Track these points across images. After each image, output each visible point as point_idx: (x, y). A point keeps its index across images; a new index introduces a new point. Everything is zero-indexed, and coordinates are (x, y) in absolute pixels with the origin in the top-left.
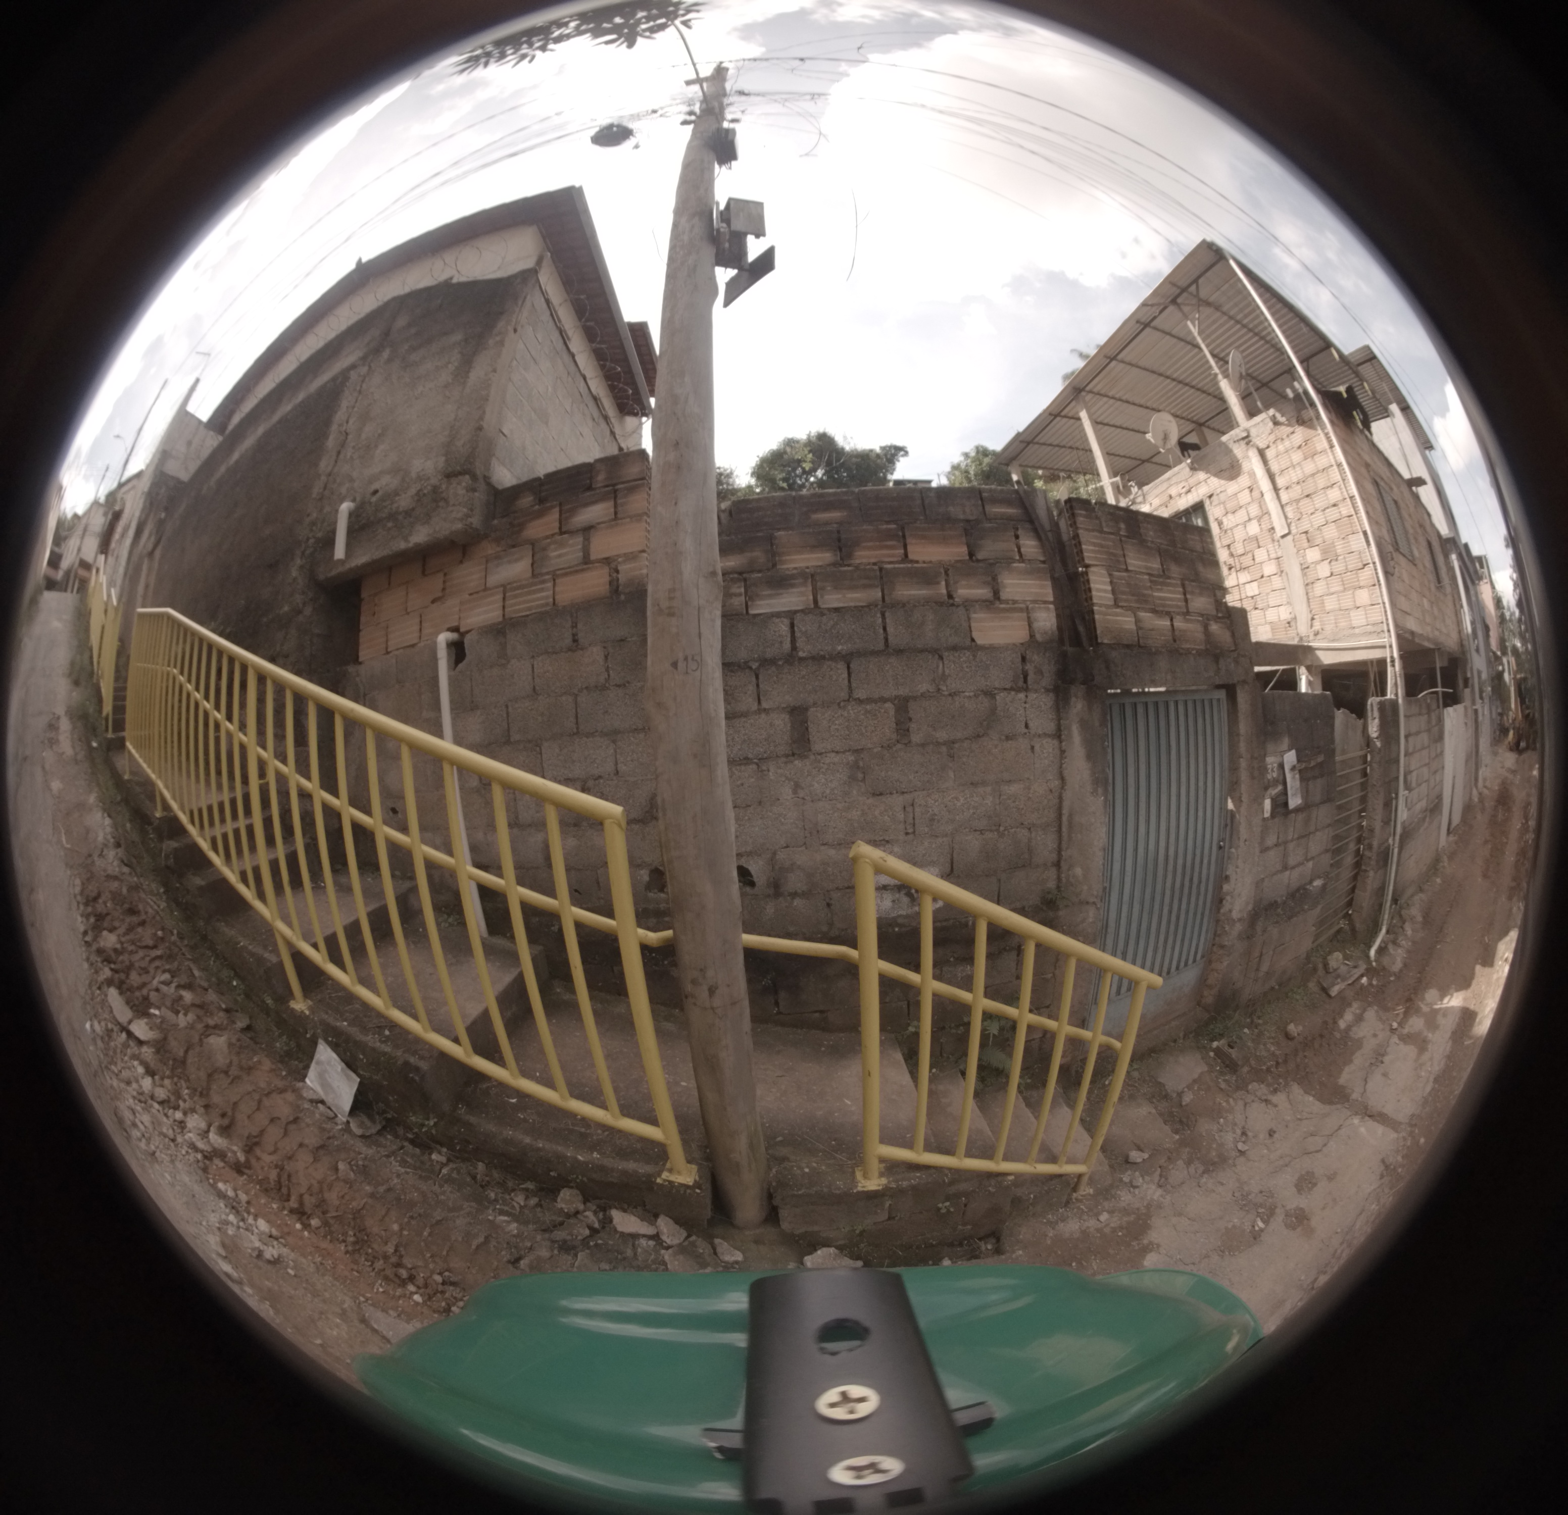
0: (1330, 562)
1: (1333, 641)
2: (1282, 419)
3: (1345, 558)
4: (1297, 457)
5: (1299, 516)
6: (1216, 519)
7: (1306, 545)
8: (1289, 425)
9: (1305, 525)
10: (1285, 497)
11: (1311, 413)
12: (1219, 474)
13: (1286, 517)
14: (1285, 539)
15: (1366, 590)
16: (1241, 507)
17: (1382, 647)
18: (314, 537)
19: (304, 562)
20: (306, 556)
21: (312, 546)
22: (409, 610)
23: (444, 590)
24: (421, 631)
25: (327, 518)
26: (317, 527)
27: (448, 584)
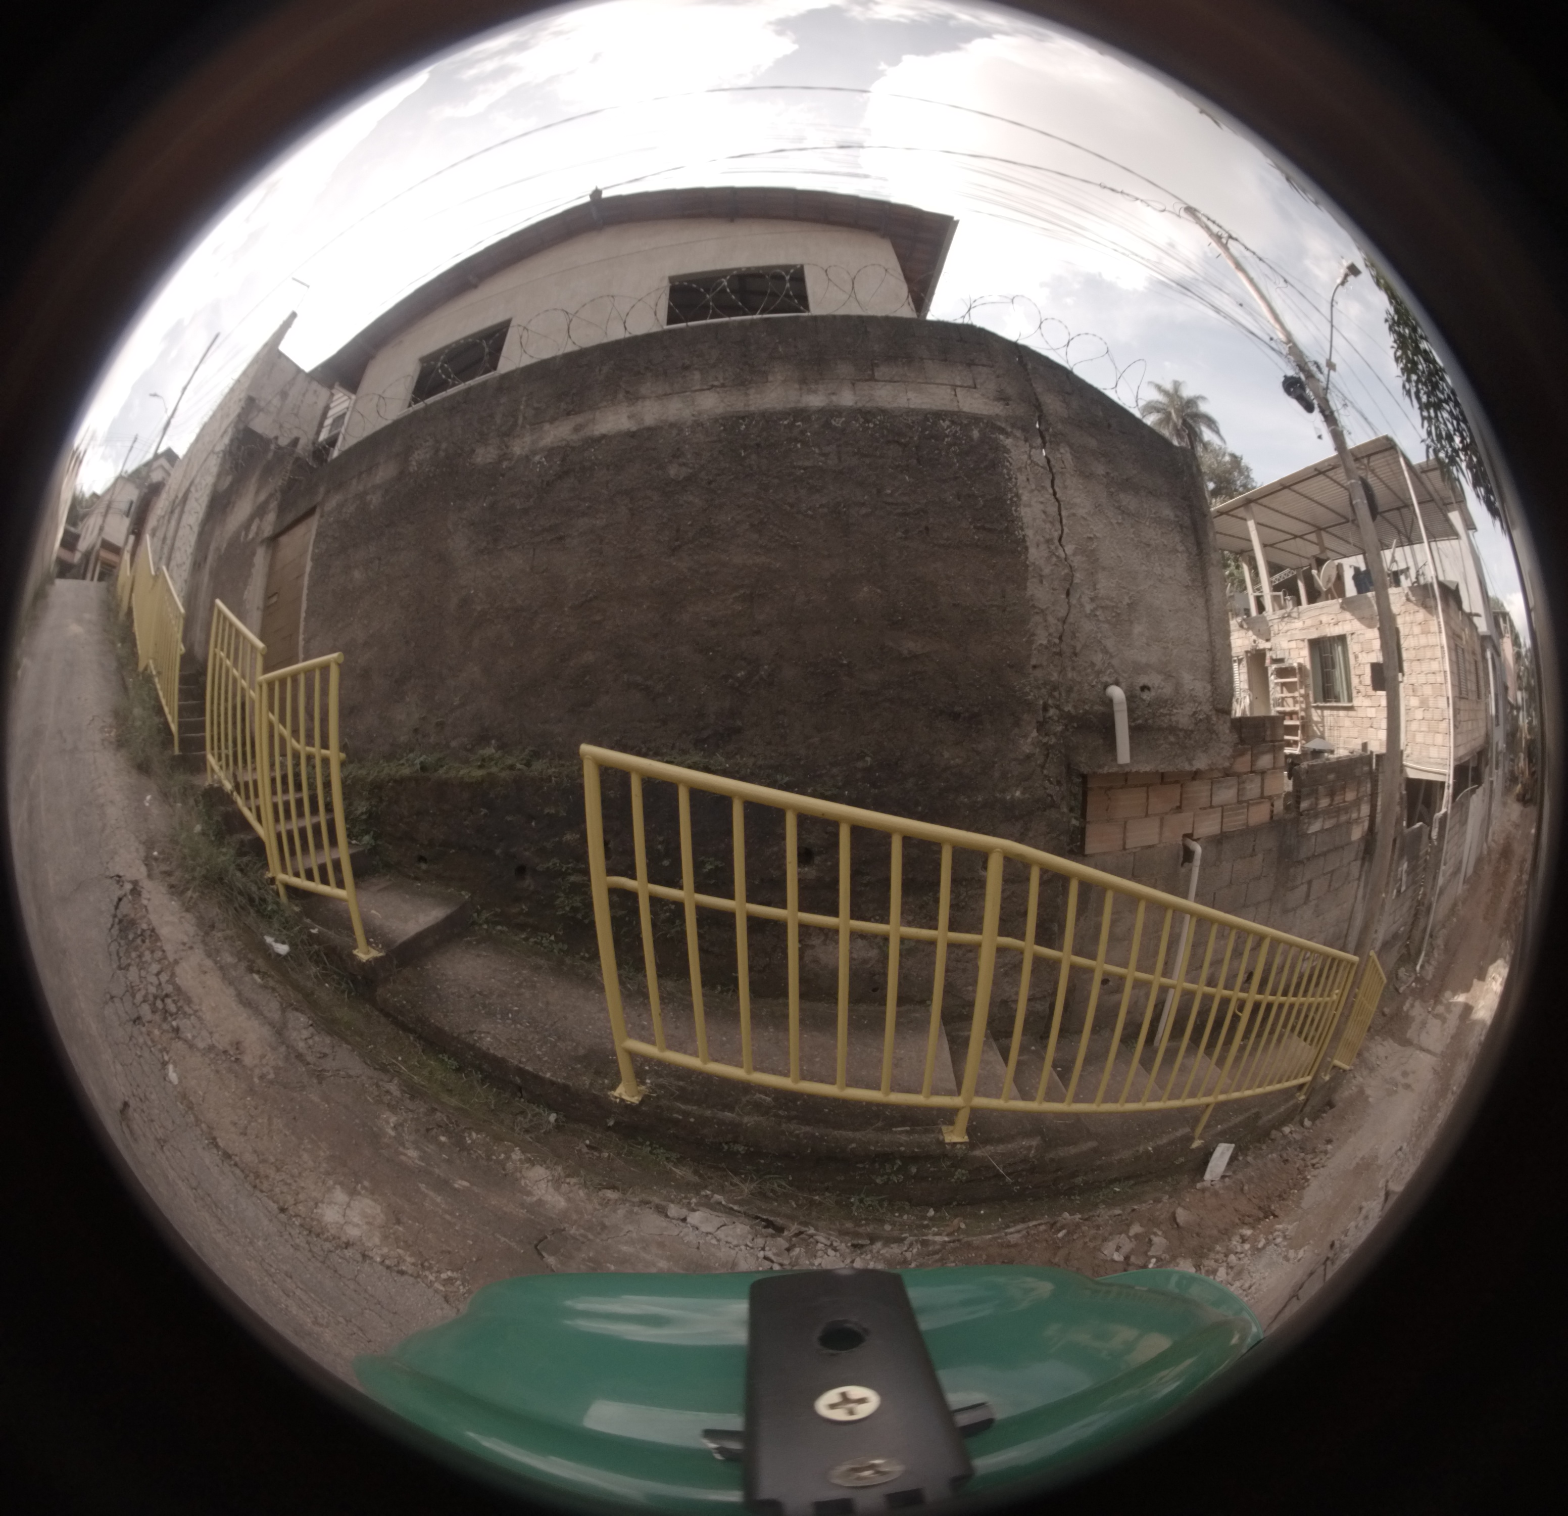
0: (1424, 711)
1: (1417, 763)
2: (1413, 599)
4: (1417, 630)
5: (1412, 672)
6: (1354, 654)
7: (1411, 693)
8: (1416, 604)
9: (1414, 679)
11: (1432, 603)
12: (1362, 620)
15: (1441, 736)
16: (1373, 652)
17: (1444, 775)
18: (1057, 707)
19: (1053, 741)
20: (1055, 734)
21: (1058, 721)
22: (1150, 813)
23: (1181, 802)
24: (1161, 834)
25: (1076, 689)
26: (1060, 694)
27: (1184, 796)
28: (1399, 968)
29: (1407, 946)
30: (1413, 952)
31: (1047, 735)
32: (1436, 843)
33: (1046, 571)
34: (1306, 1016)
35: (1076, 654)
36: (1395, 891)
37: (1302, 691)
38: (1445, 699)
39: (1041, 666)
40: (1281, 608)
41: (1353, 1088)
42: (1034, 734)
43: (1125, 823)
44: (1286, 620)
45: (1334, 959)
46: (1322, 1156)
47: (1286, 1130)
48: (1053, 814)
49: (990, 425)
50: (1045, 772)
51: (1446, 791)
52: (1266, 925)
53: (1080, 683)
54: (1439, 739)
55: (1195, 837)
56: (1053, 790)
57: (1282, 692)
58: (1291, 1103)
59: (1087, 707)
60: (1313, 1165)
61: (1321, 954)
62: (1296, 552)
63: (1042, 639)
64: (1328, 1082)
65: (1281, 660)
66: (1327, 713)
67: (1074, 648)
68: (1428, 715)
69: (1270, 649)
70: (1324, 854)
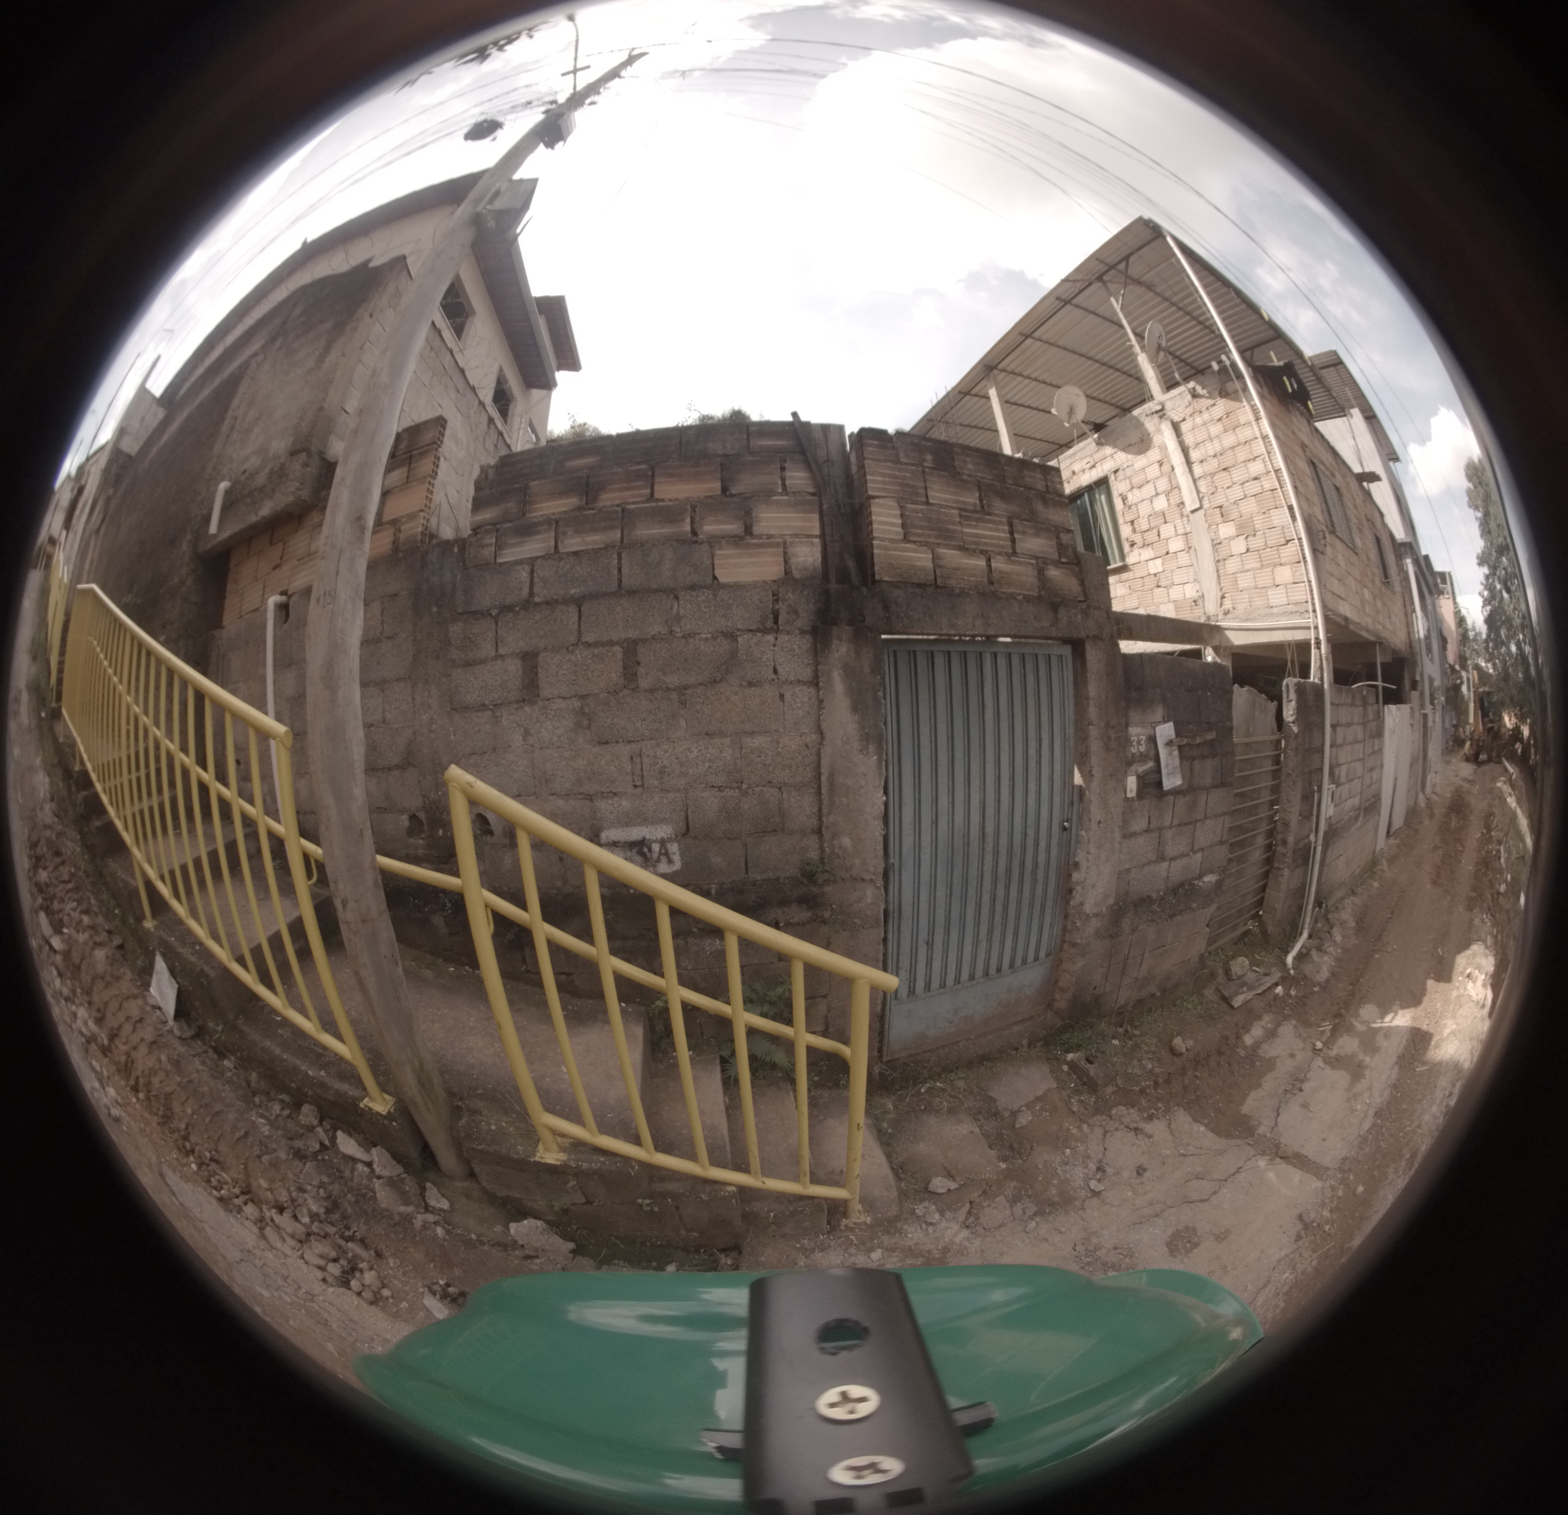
0: (1246, 538)
1: (1243, 621)
2: (1202, 392)
3: (1264, 533)
5: (1213, 490)
6: (1121, 495)
7: (1218, 520)
8: (1207, 398)
9: (1220, 499)
10: (1198, 470)
11: (1237, 384)
12: (1127, 448)
13: (1198, 492)
14: (1196, 514)
15: (1289, 567)
16: (1148, 482)
17: (1307, 630)
22: (258, 577)
23: (282, 559)
24: (263, 595)
27: (285, 552)
29: (1253, 916)
30: (1273, 928)
51: (1314, 654)
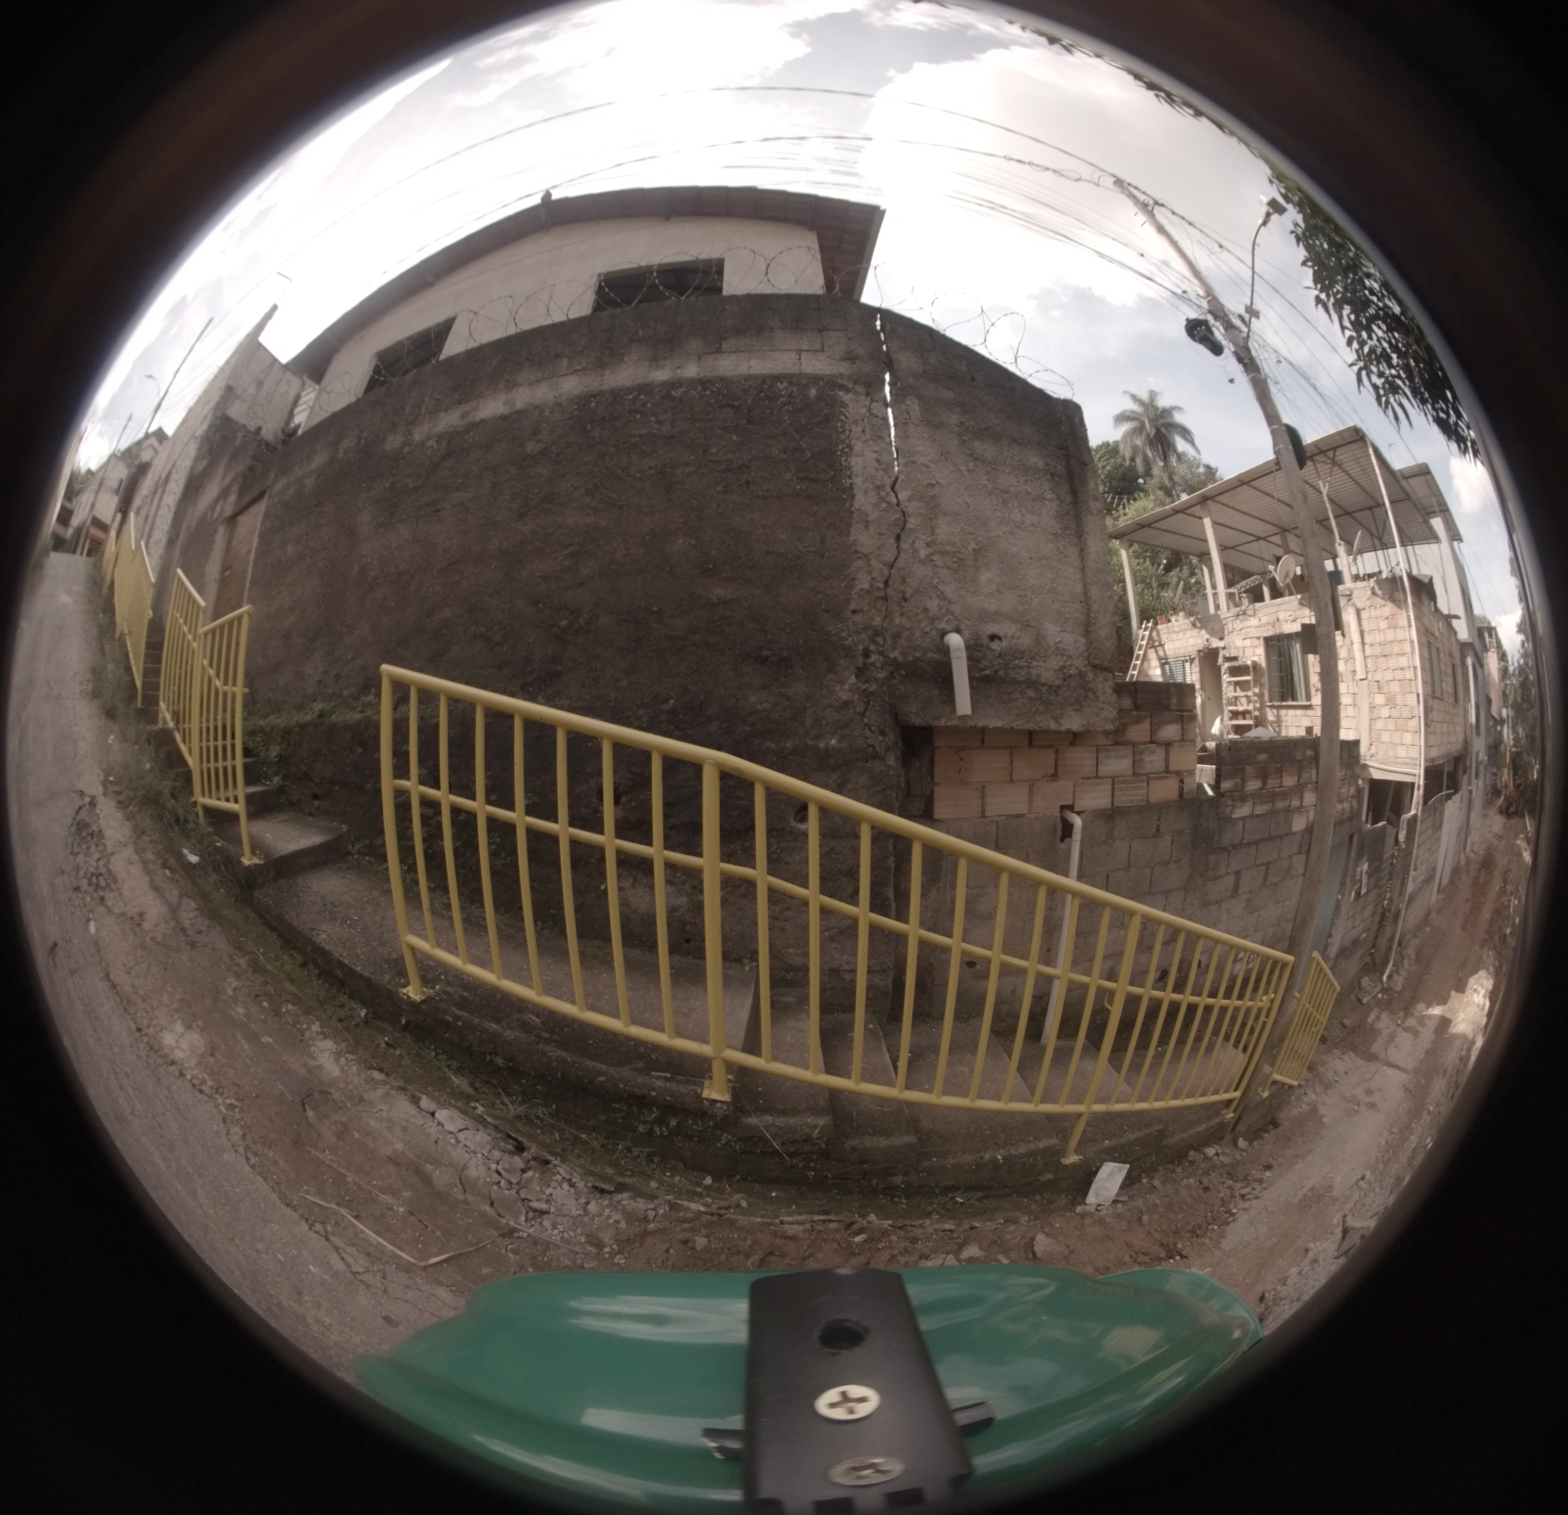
0: (1391, 708)
1: (1383, 763)
2: (1379, 593)
4: (1383, 624)
5: (1375, 668)
7: (1376, 690)
8: (1383, 599)
9: (1379, 677)
10: (1368, 651)
11: (1401, 596)
13: (1366, 667)
14: (1362, 682)
17: (1415, 775)
18: (881, 653)
19: (873, 687)
20: (876, 680)
21: (882, 668)
22: (1014, 778)
23: (1056, 768)
24: (1030, 802)
25: (904, 635)
26: (885, 640)
27: (1060, 763)
28: (1362, 977)
29: (1372, 954)
30: (1378, 961)
31: (867, 681)
32: (1403, 846)
33: (873, 517)
34: (1244, 1025)
35: (905, 600)
36: (1353, 893)
37: (1257, 690)
38: (1415, 696)
39: (862, 610)
40: (1236, 606)
41: (1304, 1106)
42: (853, 679)
43: (984, 787)
44: (1241, 617)
45: (1276, 962)
46: (1255, 1185)
47: (1210, 1151)
48: (878, 766)
49: (832, 383)
50: (866, 720)
51: (1416, 792)
52: (1181, 916)
53: (909, 629)
54: (1408, 738)
55: (1077, 809)
56: (876, 740)
57: (1235, 691)
58: (1216, 1120)
59: (917, 654)
60: (1243, 1196)
61: (1257, 954)
62: (1259, 555)
63: (864, 583)
64: (1267, 1098)
65: (1235, 659)
66: (1283, 712)
67: (904, 593)
68: (1395, 713)
69: (1224, 648)
70: (1257, 843)
